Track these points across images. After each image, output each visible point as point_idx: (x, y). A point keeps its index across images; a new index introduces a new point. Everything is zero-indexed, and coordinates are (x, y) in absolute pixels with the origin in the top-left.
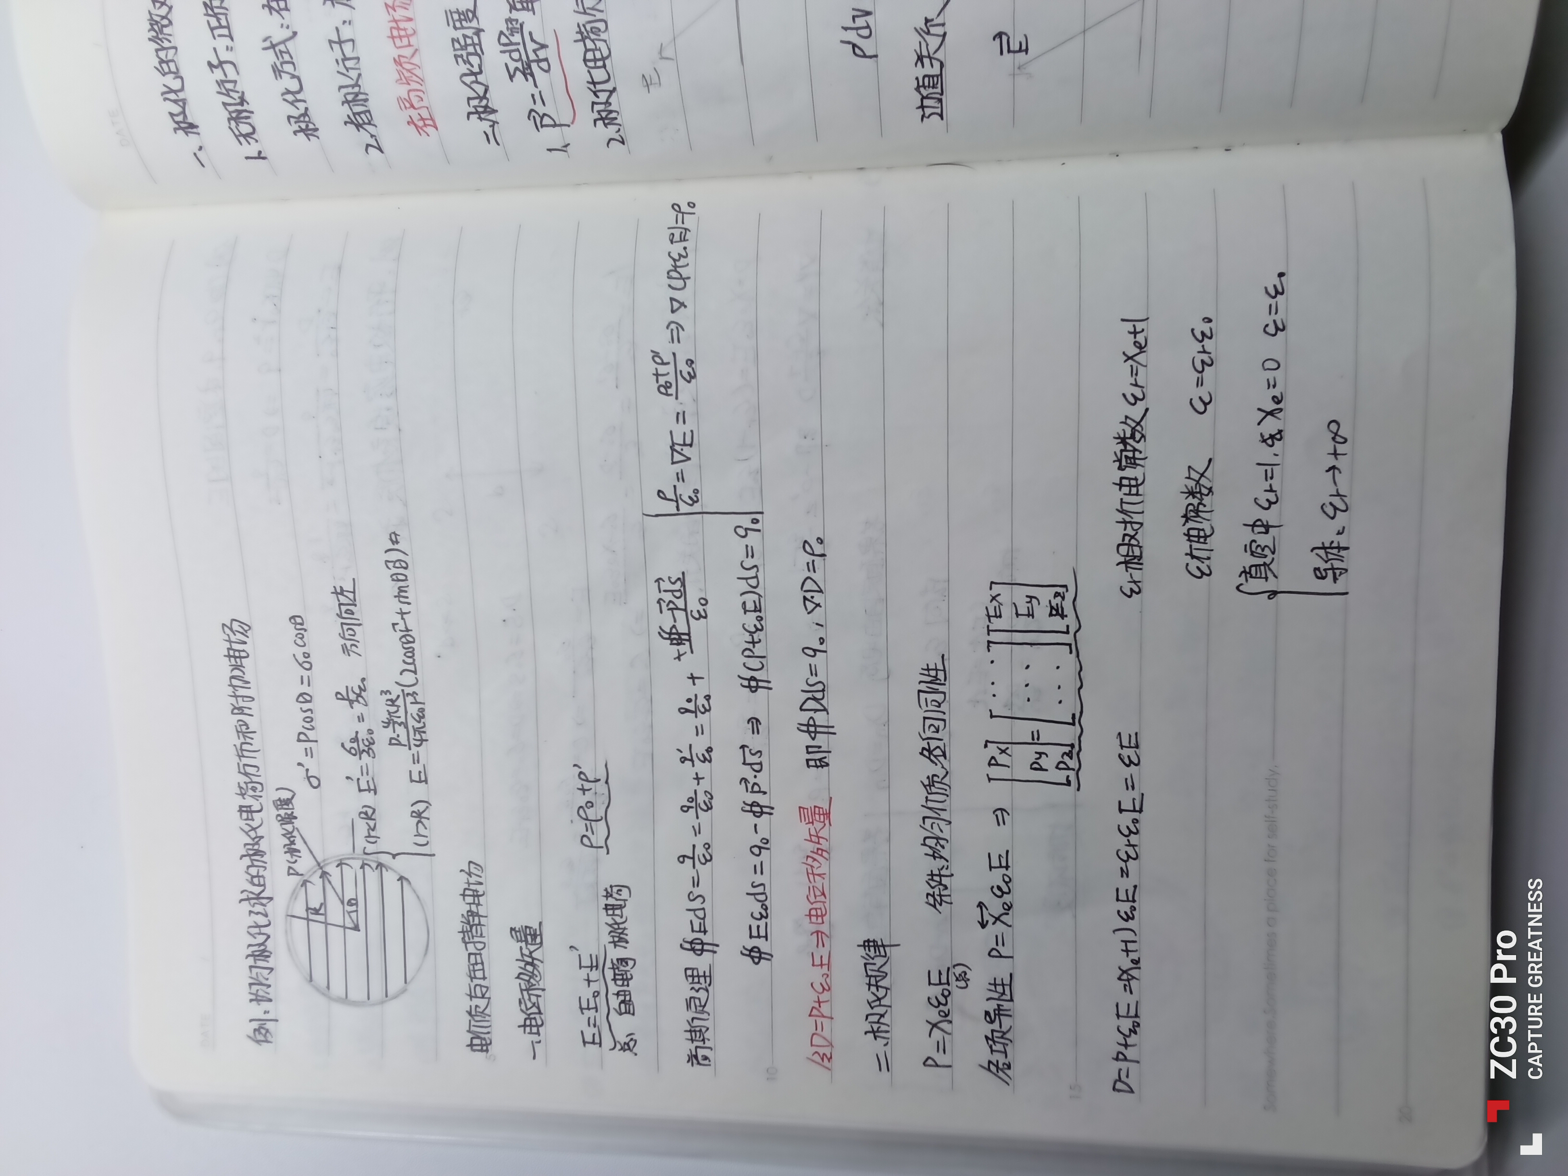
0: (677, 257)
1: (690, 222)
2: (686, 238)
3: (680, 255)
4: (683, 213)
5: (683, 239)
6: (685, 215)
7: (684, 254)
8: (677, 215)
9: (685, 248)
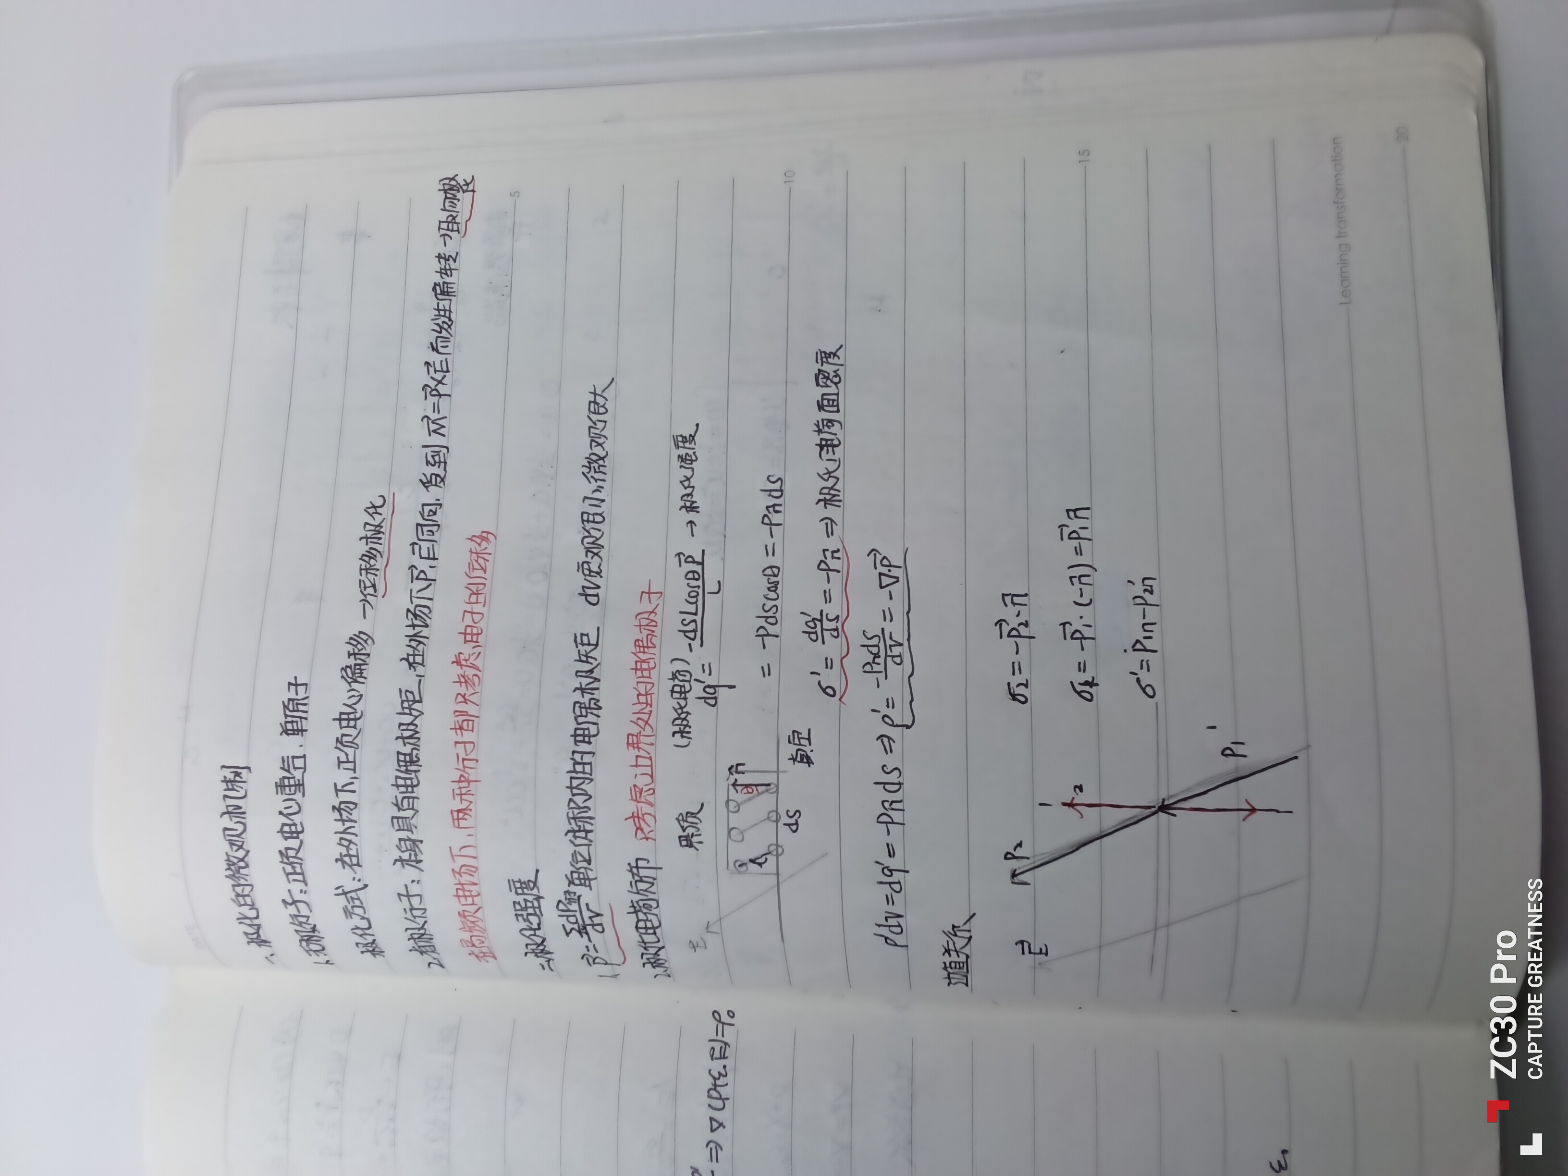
0: (717, 1076)
1: (729, 1035)
2: (726, 1056)
3: (720, 1074)
4: (723, 1023)
5: (723, 1057)
6: (725, 1026)
7: (724, 1073)
8: (717, 1025)
9: (725, 1067)
